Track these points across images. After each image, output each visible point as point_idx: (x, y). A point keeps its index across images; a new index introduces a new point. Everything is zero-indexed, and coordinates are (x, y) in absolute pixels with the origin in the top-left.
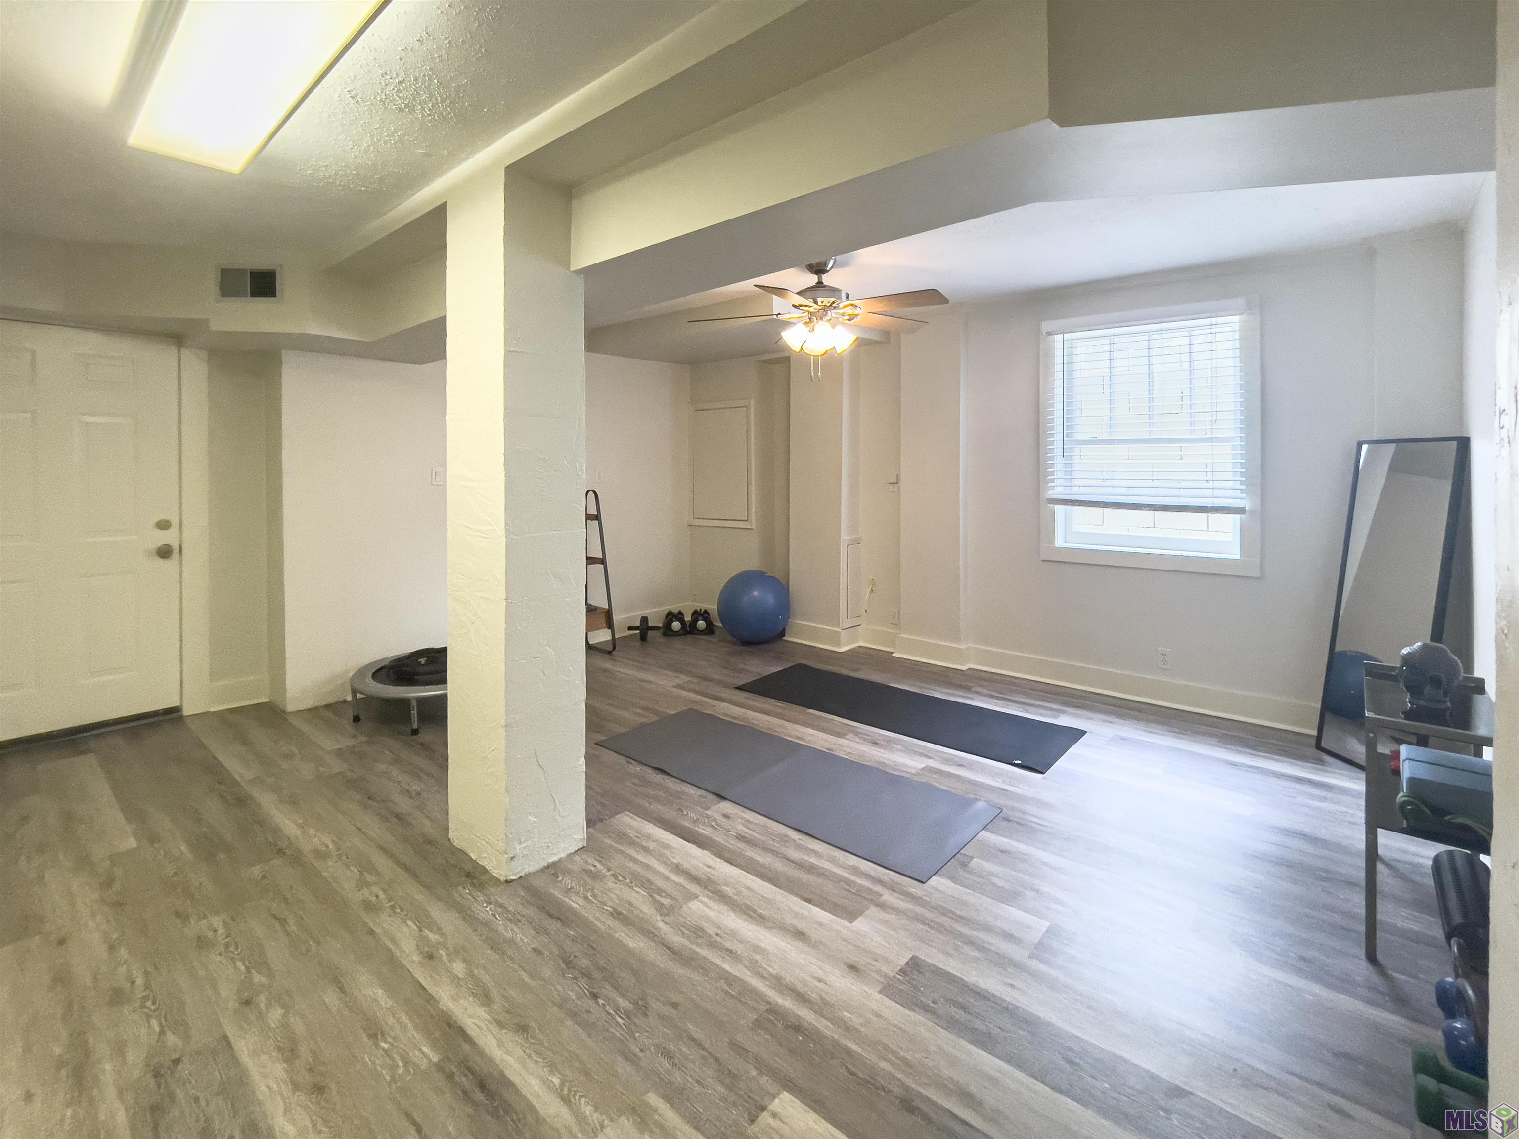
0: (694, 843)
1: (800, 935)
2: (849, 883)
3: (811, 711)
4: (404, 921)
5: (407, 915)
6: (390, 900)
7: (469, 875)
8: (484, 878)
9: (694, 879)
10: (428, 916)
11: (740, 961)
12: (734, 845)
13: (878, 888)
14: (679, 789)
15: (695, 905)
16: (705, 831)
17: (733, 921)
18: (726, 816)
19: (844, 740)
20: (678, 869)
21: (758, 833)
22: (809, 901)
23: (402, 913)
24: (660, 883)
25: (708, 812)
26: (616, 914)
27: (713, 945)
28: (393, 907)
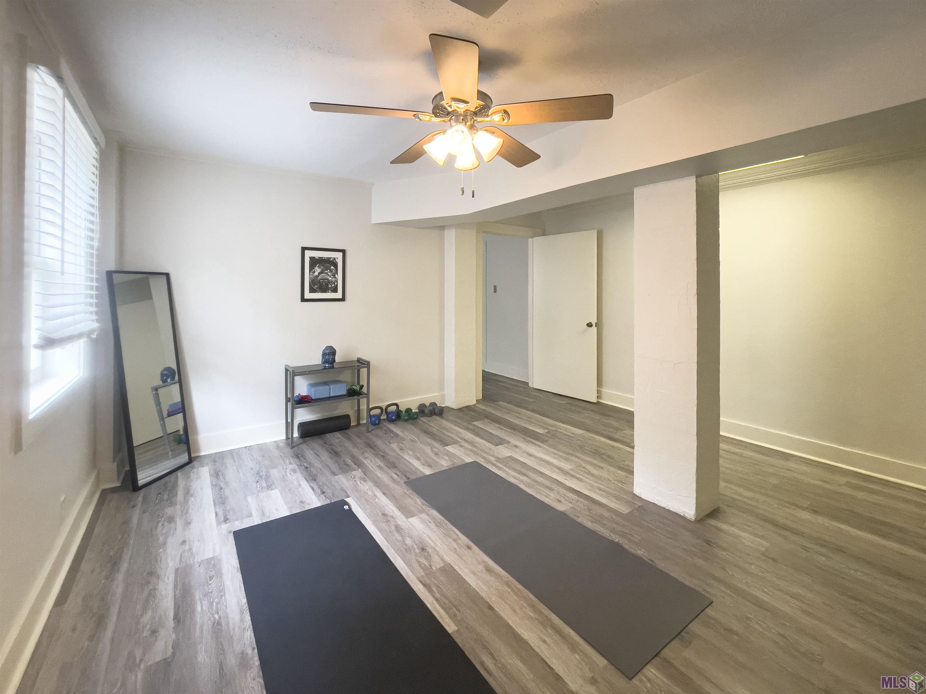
0: (576, 490)
1: (530, 455)
2: (506, 466)
3: (450, 627)
9: (572, 476)
11: (551, 452)
12: (554, 486)
13: (495, 462)
14: (595, 525)
15: (570, 467)
16: (570, 495)
17: (554, 461)
18: (560, 501)
19: (448, 559)
20: (581, 480)
21: (542, 490)
22: (525, 463)
24: (586, 475)
25: (572, 506)
26: (602, 468)
27: (561, 457)
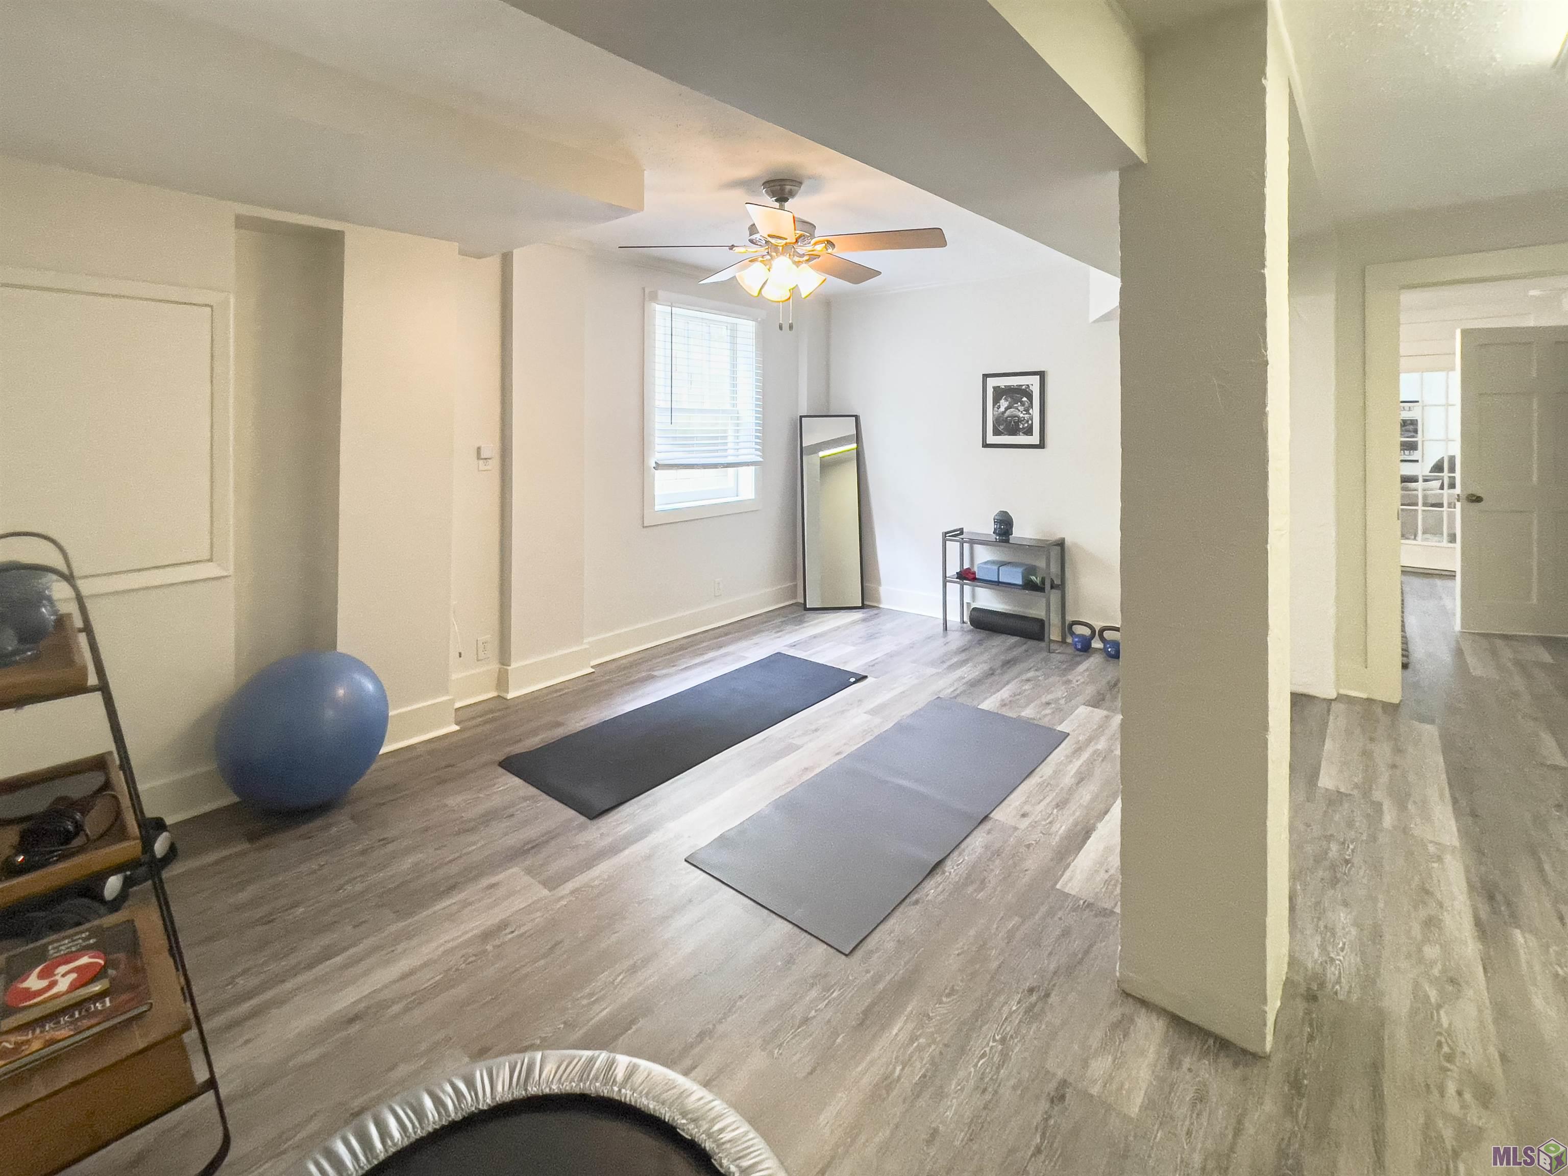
4: (1449, 1033)
5: (1440, 1034)
6: (1445, 1070)
7: (1312, 998)
8: (1297, 978)
10: (1414, 1012)
23: (1443, 1040)
25: (1023, 827)
28: (1450, 1058)
